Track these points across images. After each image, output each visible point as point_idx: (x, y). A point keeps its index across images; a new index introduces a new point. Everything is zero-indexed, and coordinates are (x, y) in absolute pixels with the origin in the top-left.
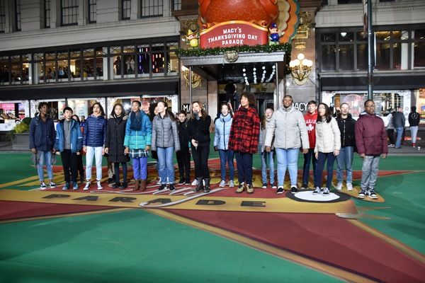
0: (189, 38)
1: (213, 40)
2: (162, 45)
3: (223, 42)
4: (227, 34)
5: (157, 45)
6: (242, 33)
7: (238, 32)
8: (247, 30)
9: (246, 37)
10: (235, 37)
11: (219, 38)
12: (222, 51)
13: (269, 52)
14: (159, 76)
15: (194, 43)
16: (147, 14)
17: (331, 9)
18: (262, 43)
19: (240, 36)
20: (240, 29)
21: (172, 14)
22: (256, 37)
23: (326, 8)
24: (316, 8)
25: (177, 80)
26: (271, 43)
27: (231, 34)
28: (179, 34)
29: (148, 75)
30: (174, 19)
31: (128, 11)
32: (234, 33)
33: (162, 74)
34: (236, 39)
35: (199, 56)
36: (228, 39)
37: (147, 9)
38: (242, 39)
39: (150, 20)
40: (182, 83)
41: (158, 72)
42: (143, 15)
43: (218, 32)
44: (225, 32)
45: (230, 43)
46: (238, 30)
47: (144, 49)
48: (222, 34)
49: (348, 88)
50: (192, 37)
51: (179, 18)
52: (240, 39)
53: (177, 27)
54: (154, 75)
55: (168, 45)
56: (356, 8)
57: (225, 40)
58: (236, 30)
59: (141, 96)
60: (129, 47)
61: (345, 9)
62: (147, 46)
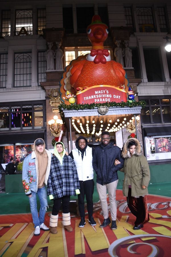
0: (68, 97)
1: (87, 98)
2: (30, 107)
3: (96, 100)
4: (98, 94)
5: (27, 107)
6: (109, 94)
7: (106, 93)
8: (112, 92)
9: (112, 96)
10: (104, 96)
11: (92, 97)
12: (97, 106)
13: (130, 107)
14: (27, 129)
15: (72, 100)
16: (18, 85)
17: (145, 85)
18: (124, 101)
19: (108, 96)
20: (107, 91)
21: (38, 86)
22: (119, 97)
23: (142, 84)
24: (137, 83)
25: (43, 132)
26: (131, 101)
27: (101, 94)
28: (44, 99)
29: (19, 128)
30: (40, 88)
31: (4, 83)
32: (103, 94)
33: (31, 128)
34: (105, 98)
35: (78, 109)
36: (99, 98)
37: (18, 82)
38: (109, 98)
39: (22, 89)
40: (48, 134)
41: (26, 126)
42: (15, 86)
43: (91, 92)
44: (96, 92)
45: (101, 100)
46: (106, 92)
47: (16, 110)
48: (94, 94)
49: (162, 133)
50: (71, 96)
51: (45, 87)
52: (108, 98)
53: (41, 94)
54: (24, 128)
55: (35, 106)
56: (160, 85)
57: (97, 99)
58: (104, 91)
59: (14, 144)
60: (4, 108)
61: (153, 85)
62: (19, 107)
